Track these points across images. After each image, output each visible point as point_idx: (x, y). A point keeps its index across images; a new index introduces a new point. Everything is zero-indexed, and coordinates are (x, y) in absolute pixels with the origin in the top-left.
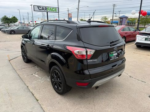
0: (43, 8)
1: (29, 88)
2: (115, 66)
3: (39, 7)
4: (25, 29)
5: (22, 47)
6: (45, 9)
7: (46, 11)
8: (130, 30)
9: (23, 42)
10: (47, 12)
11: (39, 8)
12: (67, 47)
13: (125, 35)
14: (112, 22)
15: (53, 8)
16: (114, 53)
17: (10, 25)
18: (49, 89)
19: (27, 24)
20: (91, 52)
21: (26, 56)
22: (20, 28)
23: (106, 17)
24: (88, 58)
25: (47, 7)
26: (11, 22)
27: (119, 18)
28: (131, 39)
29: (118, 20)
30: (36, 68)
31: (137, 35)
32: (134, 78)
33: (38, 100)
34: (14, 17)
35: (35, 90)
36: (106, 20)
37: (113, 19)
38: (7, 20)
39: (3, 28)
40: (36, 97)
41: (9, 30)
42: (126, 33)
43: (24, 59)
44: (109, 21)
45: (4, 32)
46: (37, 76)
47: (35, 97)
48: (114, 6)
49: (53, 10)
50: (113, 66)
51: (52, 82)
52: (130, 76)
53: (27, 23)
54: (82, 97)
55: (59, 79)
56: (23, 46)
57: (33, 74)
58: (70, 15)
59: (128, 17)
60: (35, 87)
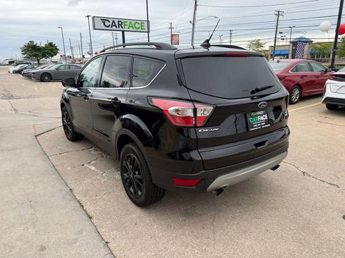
0: (114, 21)
1: (74, 192)
2: (262, 143)
3: (104, 20)
4: (73, 69)
5: (62, 105)
6: (119, 25)
7: (120, 29)
8: (312, 70)
9: (66, 94)
10: (123, 32)
11: (104, 23)
12: (153, 100)
13: (301, 82)
14: (272, 53)
15: (137, 21)
16: (260, 115)
17: (40, 62)
18: (117, 196)
19: (80, 60)
20: (205, 111)
21: (72, 126)
22: (63, 67)
23: (261, 42)
24: (198, 125)
25: (123, 21)
26: (44, 56)
27: (290, 42)
28: (315, 90)
29: (287, 48)
30: (92, 152)
31: (329, 81)
32: (314, 177)
33: (91, 218)
34: (51, 44)
35: (85, 196)
36: (260, 49)
37: (275, 46)
38: (35, 52)
39: (26, 68)
40: (88, 211)
41: (38, 73)
42: (303, 77)
43: (67, 132)
44: (266, 51)
45: (29, 76)
46: (93, 168)
47: (85, 211)
48: (278, 15)
49: (137, 26)
50: (257, 145)
51: (124, 181)
52: (304, 173)
53: (79, 57)
54: (187, 214)
55: (137, 173)
56: (65, 104)
57: (85, 165)
58: (175, 38)
59: (312, 42)
60: (88, 190)
